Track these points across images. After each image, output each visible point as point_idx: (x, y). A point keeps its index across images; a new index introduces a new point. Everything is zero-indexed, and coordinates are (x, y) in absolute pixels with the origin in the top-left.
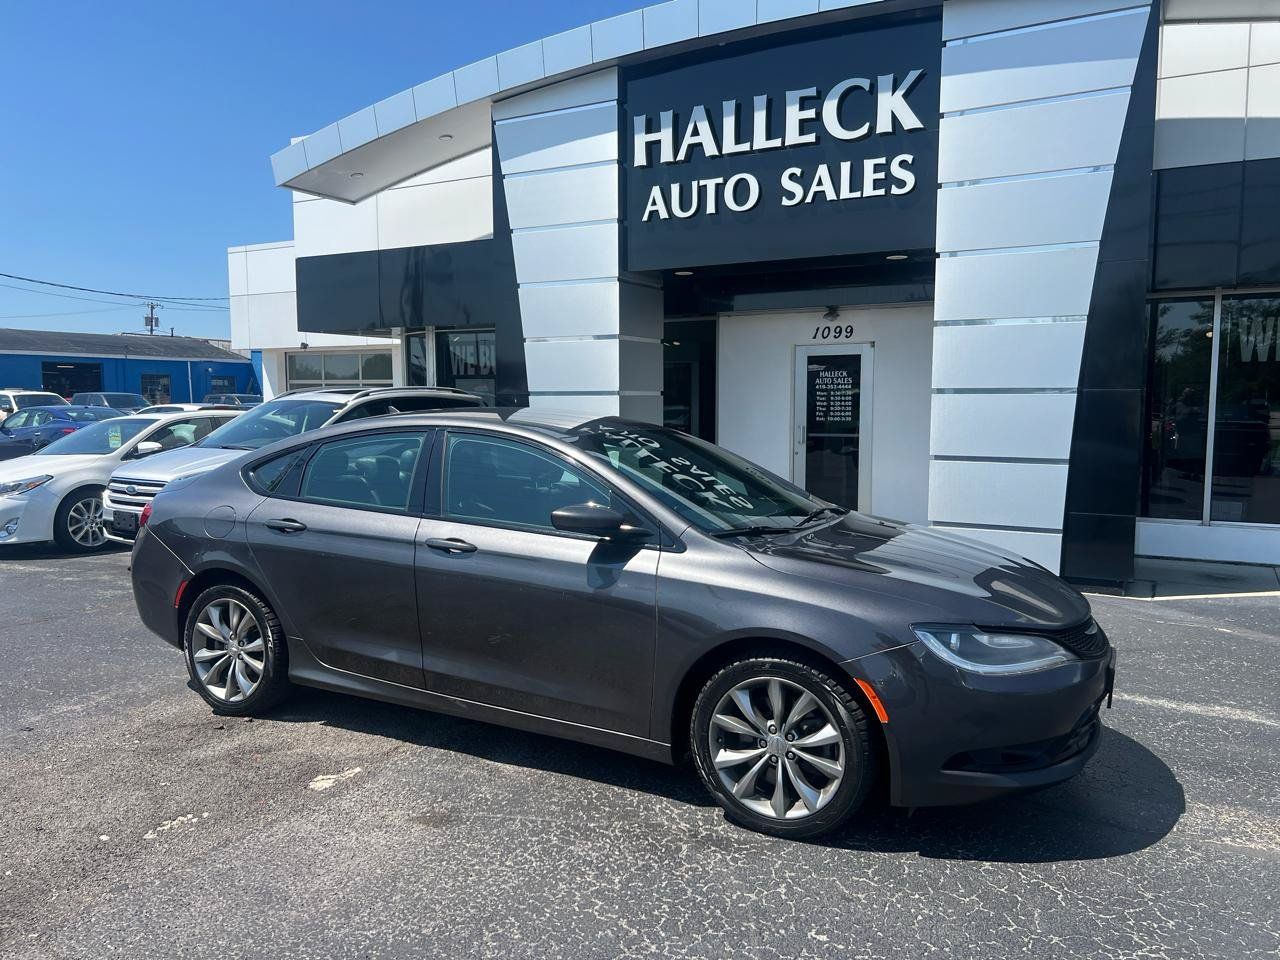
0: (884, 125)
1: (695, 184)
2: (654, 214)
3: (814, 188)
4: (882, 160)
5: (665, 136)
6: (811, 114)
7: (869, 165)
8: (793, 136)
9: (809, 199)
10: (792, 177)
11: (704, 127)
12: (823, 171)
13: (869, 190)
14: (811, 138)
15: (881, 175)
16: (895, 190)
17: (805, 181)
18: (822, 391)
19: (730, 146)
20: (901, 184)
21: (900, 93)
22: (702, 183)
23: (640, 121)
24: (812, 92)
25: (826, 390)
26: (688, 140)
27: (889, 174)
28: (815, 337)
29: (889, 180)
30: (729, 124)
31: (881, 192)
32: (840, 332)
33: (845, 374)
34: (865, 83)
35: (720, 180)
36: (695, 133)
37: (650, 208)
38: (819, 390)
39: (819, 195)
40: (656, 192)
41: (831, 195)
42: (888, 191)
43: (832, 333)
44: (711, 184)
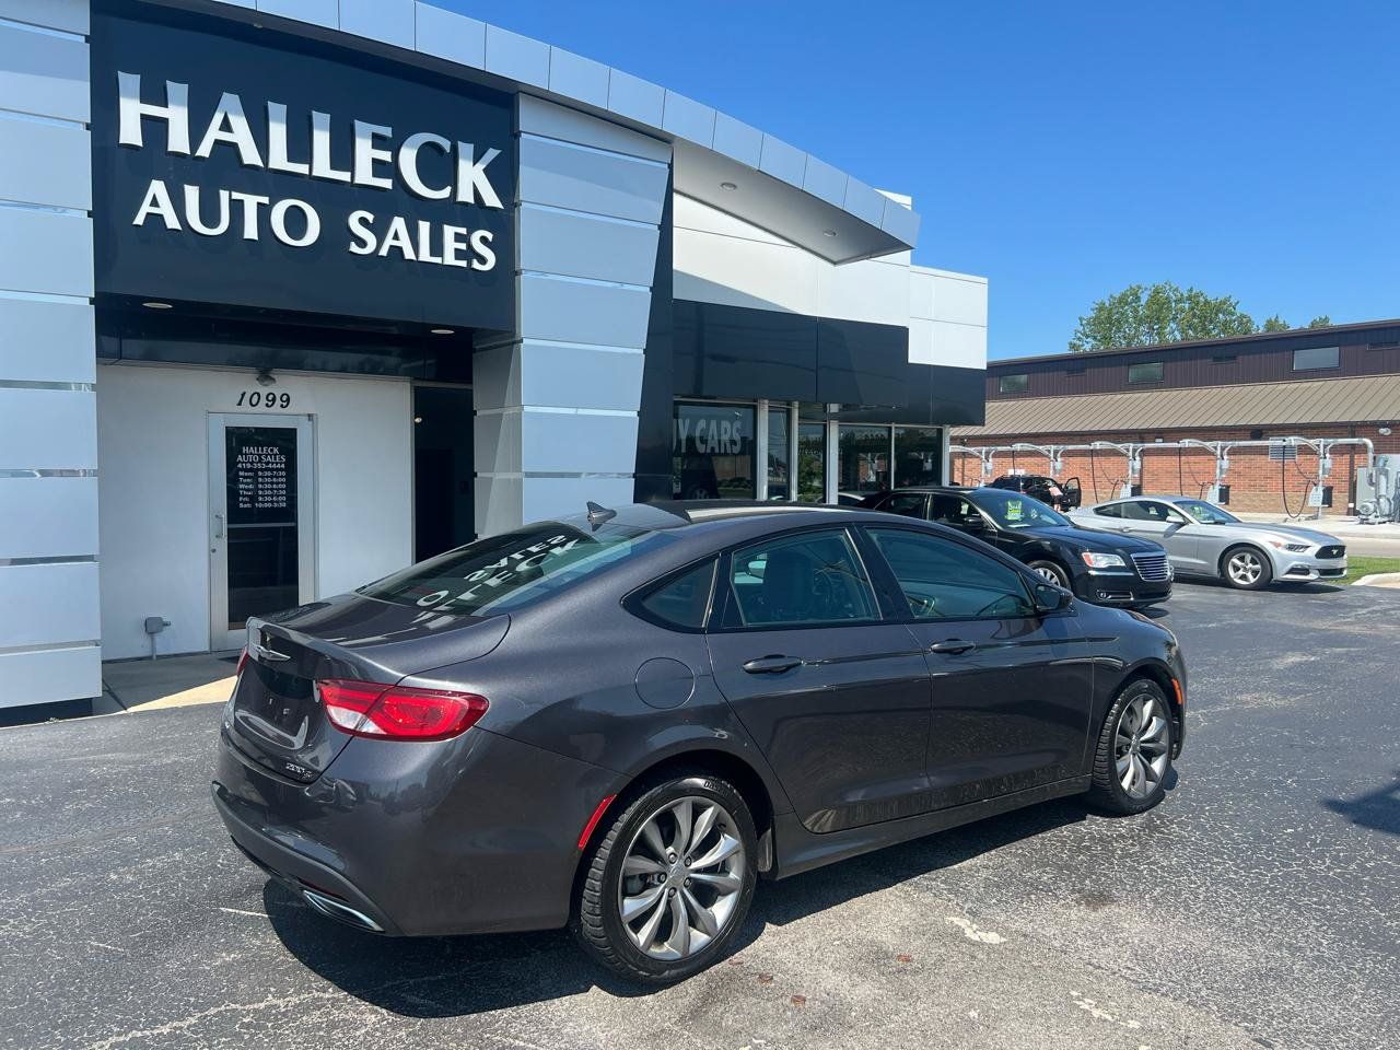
0: (465, 195)
1: (224, 195)
2: (155, 220)
3: (389, 241)
4: (463, 231)
5: (177, 116)
6: (386, 156)
7: (449, 231)
8: (364, 175)
9: (384, 252)
10: (363, 221)
11: (240, 124)
12: (398, 224)
13: (449, 259)
14: (387, 183)
15: (463, 246)
16: (476, 265)
17: (380, 230)
18: (246, 470)
19: (279, 159)
20: (483, 260)
21: (481, 166)
22: (236, 196)
23: (129, 82)
24: (387, 131)
25: (251, 470)
26: (214, 133)
27: (470, 246)
28: (240, 404)
29: (469, 254)
30: (278, 133)
31: (463, 264)
32: (274, 400)
33: (276, 450)
34: (446, 144)
35: (265, 200)
36: (226, 126)
37: (146, 208)
38: (242, 470)
39: (396, 251)
40: (157, 188)
41: (409, 254)
42: (470, 263)
43: (263, 401)
44: (251, 203)
